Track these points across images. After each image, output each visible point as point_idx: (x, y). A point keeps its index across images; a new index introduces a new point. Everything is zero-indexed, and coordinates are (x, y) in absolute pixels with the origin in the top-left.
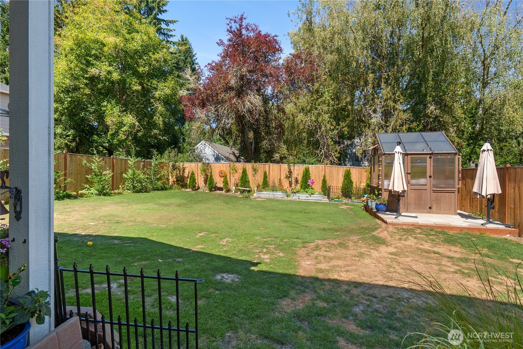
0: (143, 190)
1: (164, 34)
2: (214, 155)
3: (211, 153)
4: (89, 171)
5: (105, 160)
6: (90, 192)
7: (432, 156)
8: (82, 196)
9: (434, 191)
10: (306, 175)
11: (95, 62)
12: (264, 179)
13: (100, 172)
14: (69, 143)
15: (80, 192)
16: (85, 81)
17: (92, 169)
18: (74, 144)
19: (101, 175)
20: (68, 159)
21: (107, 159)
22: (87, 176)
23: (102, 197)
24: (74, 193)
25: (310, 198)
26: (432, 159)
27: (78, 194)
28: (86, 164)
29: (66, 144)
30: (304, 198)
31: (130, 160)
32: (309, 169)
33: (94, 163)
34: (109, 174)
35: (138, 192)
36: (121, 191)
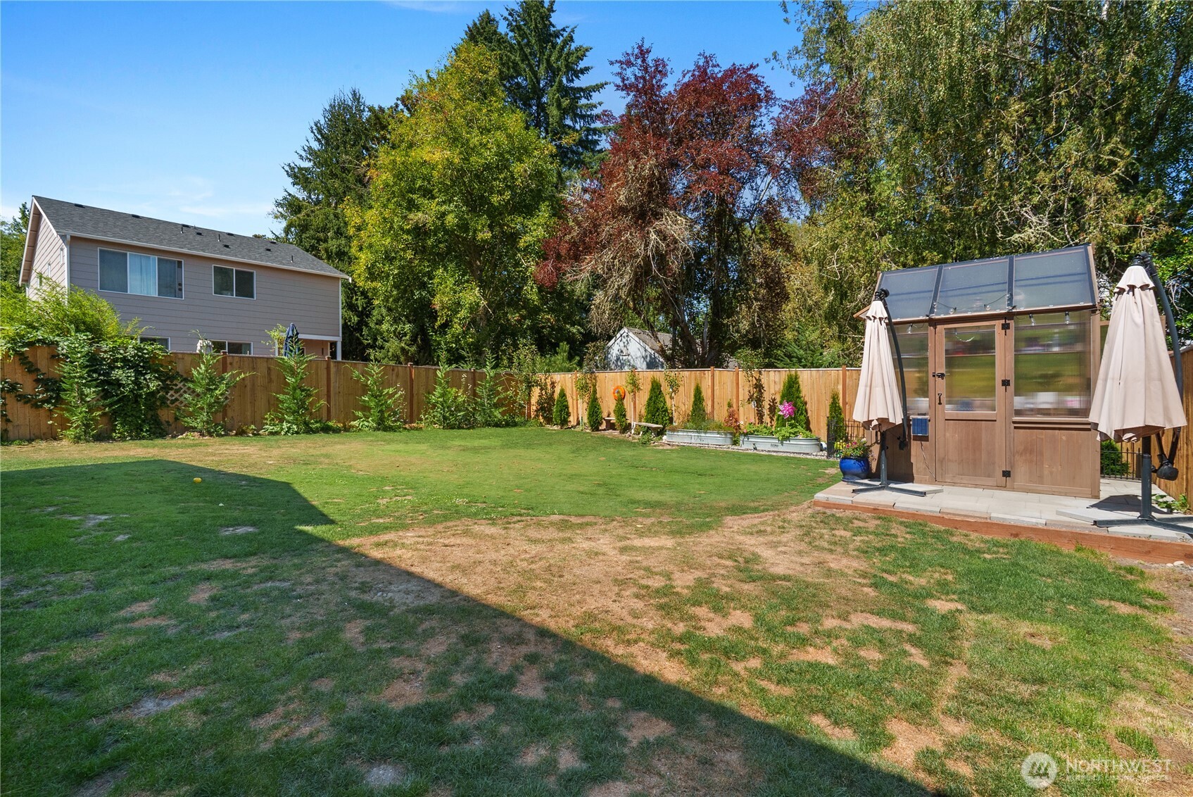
0: (468, 423)
1: (583, 117)
2: (645, 358)
3: (639, 354)
5: (396, 369)
6: (366, 424)
7: (1012, 323)
8: (349, 430)
9: (1019, 426)
10: (791, 390)
11: (420, 201)
12: (695, 404)
13: (379, 390)
14: (406, 347)
15: (348, 424)
16: (405, 237)
17: (367, 386)
18: (413, 349)
19: (381, 395)
20: (333, 369)
21: (400, 368)
22: (362, 398)
23: (381, 433)
24: (340, 425)
25: (780, 448)
26: (1011, 332)
27: (344, 425)
28: (359, 378)
29: (403, 349)
30: (768, 447)
31: (439, 370)
32: (796, 378)
33: (372, 376)
34: (395, 394)
35: (451, 427)
36: (422, 425)
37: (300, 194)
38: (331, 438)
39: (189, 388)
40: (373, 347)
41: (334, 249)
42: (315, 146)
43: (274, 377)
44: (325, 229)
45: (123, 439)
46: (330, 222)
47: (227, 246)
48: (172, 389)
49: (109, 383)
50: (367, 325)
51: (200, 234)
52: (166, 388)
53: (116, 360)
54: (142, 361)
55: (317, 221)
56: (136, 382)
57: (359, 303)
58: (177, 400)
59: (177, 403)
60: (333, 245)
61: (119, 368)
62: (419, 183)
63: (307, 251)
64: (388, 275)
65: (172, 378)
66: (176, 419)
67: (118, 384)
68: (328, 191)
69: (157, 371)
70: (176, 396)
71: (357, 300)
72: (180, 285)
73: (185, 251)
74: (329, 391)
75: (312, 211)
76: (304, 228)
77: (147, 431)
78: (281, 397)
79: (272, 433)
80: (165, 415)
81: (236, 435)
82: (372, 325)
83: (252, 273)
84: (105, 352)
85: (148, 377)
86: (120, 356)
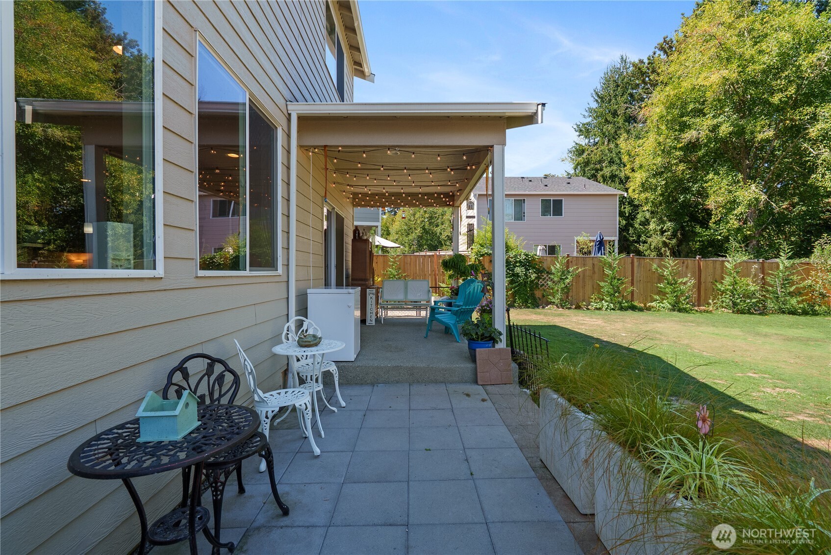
0: (758, 309)
4: (661, 278)
5: (686, 262)
6: (662, 305)
8: (649, 309)
11: (692, 121)
13: (674, 279)
14: (667, 241)
15: (648, 305)
16: (678, 153)
19: (676, 283)
20: (636, 264)
21: (689, 261)
22: (659, 285)
23: (676, 313)
24: (642, 305)
27: (645, 305)
28: (657, 269)
29: (664, 243)
31: (728, 261)
33: (667, 268)
34: (688, 282)
35: (742, 312)
36: (711, 308)
37: (583, 141)
38: (636, 314)
39: (549, 278)
40: (638, 242)
41: (608, 175)
42: (594, 105)
43: (596, 270)
44: (600, 162)
45: (520, 307)
46: (606, 155)
47: (546, 186)
48: (541, 278)
49: (513, 275)
50: (632, 226)
51: (530, 181)
52: (538, 278)
53: (516, 262)
54: (528, 262)
55: (595, 158)
56: (526, 275)
57: (626, 210)
58: (543, 284)
59: (543, 287)
60: (607, 171)
61: (517, 266)
62: (691, 106)
63: (589, 179)
64: (656, 186)
65: (541, 272)
66: (543, 296)
67: (517, 275)
68: (604, 134)
69: (534, 268)
70: (543, 282)
71: (625, 208)
72: (524, 213)
73: (527, 193)
74: (632, 280)
75: (592, 151)
76: (587, 163)
77: (530, 303)
78: (602, 284)
79: (597, 309)
80: (538, 294)
81: (576, 308)
82: (637, 226)
83: (562, 200)
84: (512, 258)
85: (530, 271)
86: (518, 260)
